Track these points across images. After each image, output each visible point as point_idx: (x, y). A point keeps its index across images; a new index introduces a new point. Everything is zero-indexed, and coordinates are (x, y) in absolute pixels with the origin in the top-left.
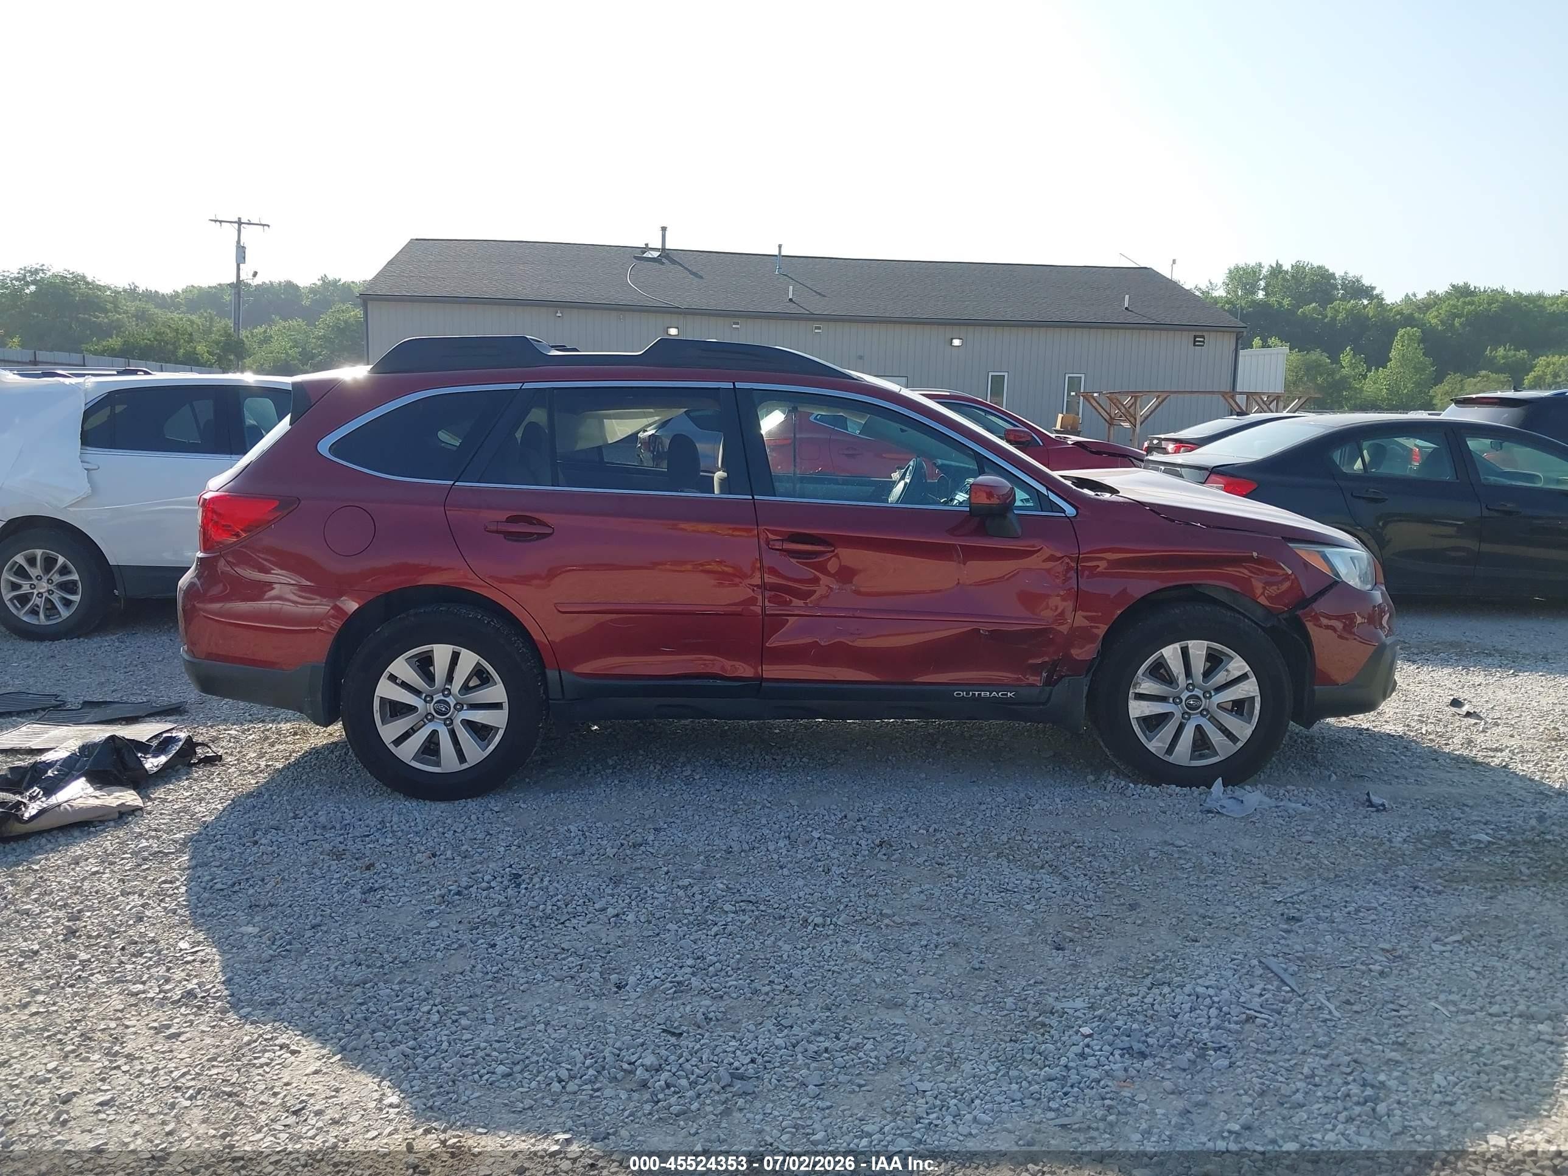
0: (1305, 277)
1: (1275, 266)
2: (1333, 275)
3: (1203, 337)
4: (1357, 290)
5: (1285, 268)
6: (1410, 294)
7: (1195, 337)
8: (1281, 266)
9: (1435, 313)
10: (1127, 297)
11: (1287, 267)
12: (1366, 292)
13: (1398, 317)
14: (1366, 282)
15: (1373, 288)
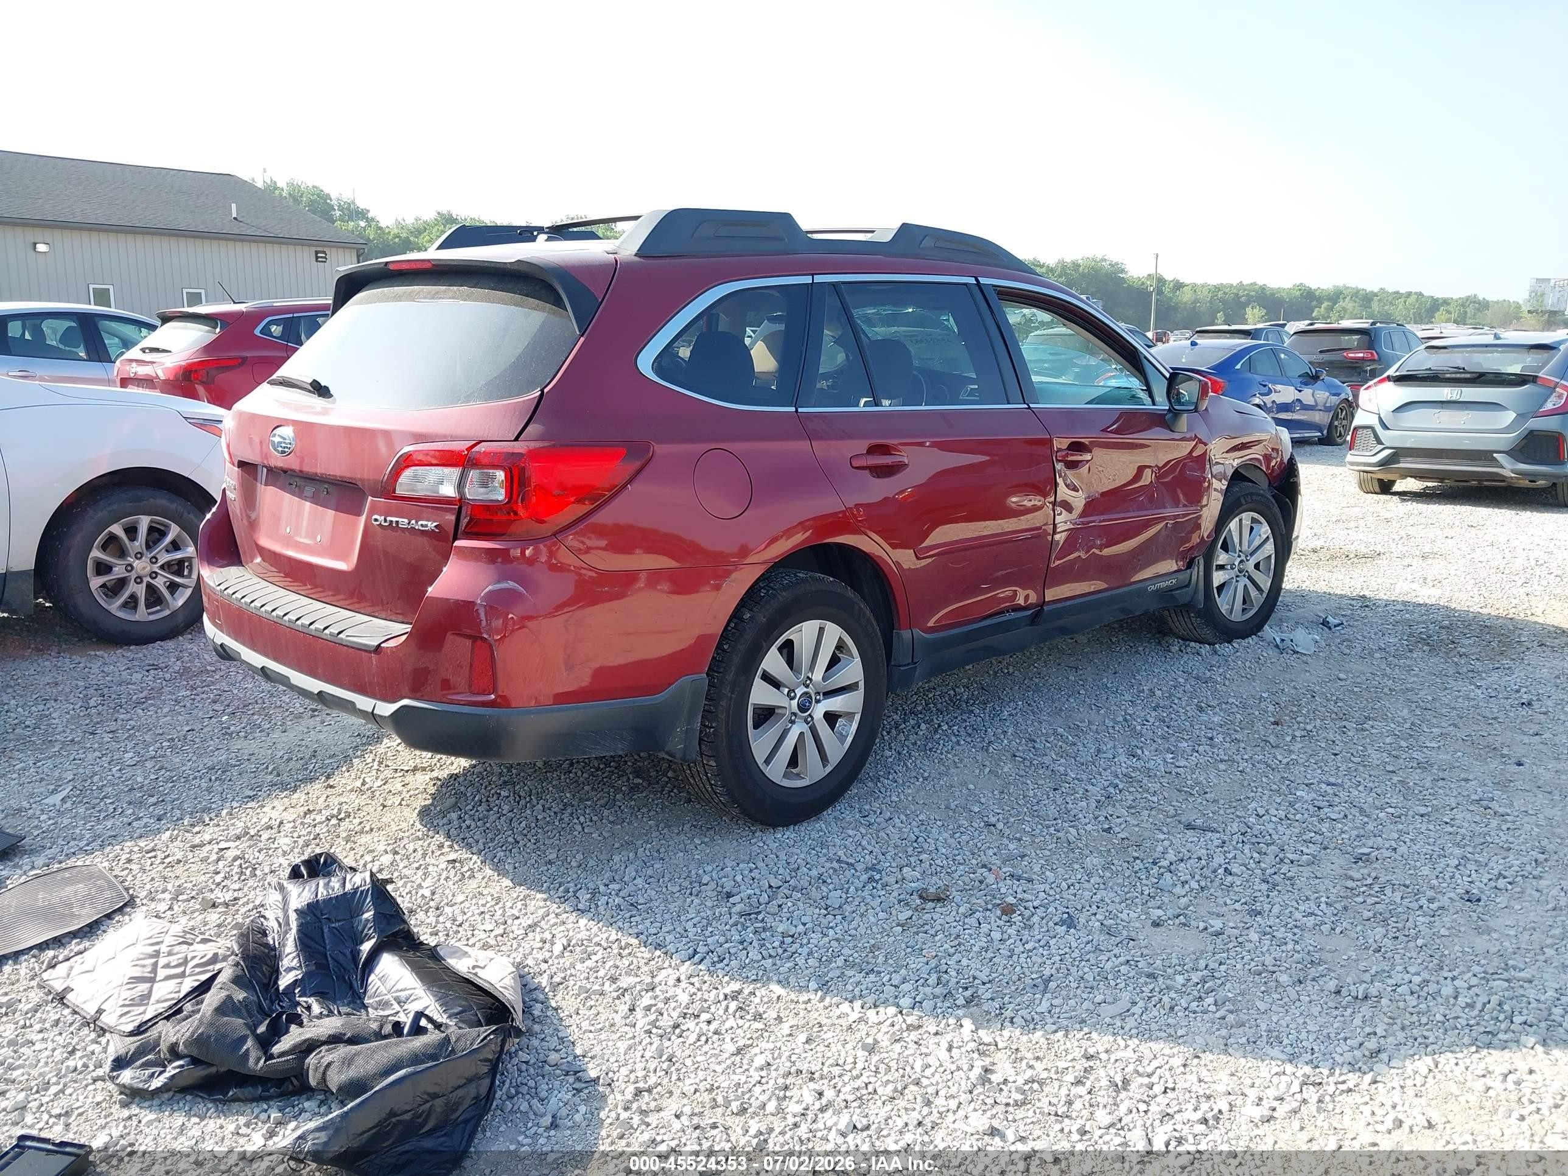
0: (301, 196)
1: (269, 182)
2: (328, 196)
3: (324, 252)
4: (354, 213)
5: (279, 185)
6: (400, 219)
7: (317, 253)
8: (275, 183)
9: (427, 238)
10: (234, 206)
11: (281, 184)
12: (362, 214)
13: (397, 240)
14: (361, 204)
15: (368, 211)
